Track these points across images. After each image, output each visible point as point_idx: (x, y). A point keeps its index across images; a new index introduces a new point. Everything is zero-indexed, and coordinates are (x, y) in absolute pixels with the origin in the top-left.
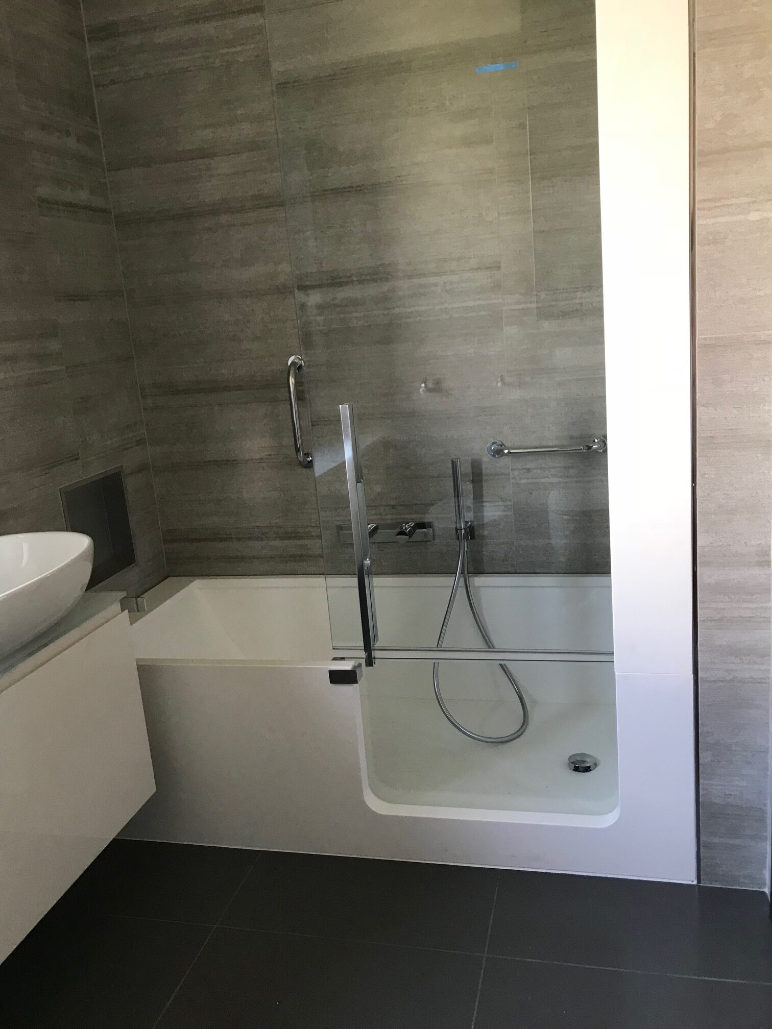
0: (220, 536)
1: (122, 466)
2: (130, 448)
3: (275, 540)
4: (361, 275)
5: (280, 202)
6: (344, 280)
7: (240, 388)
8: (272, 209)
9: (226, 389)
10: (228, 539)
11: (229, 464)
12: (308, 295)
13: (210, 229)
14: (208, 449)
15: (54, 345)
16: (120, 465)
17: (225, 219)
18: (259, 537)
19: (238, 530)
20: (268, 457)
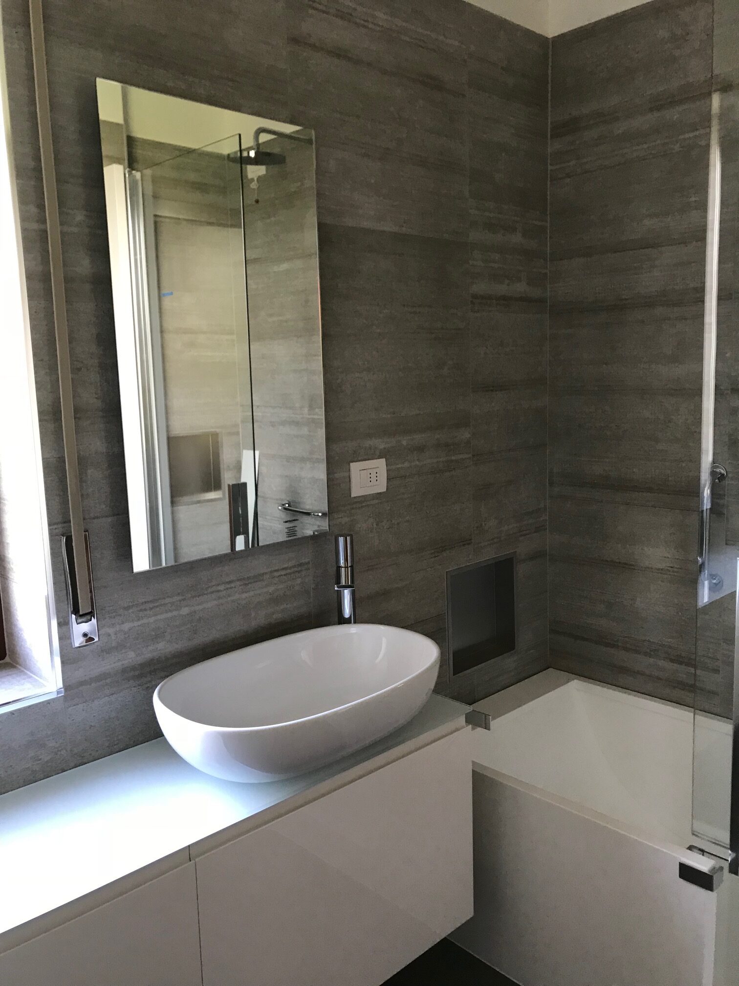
0: (606, 641)
1: (515, 552)
2: (527, 534)
3: (664, 661)
5: (724, 296)
9: (635, 489)
10: (613, 646)
11: (626, 567)
13: (643, 322)
14: (607, 548)
18: (647, 652)
19: (626, 639)
20: (669, 569)
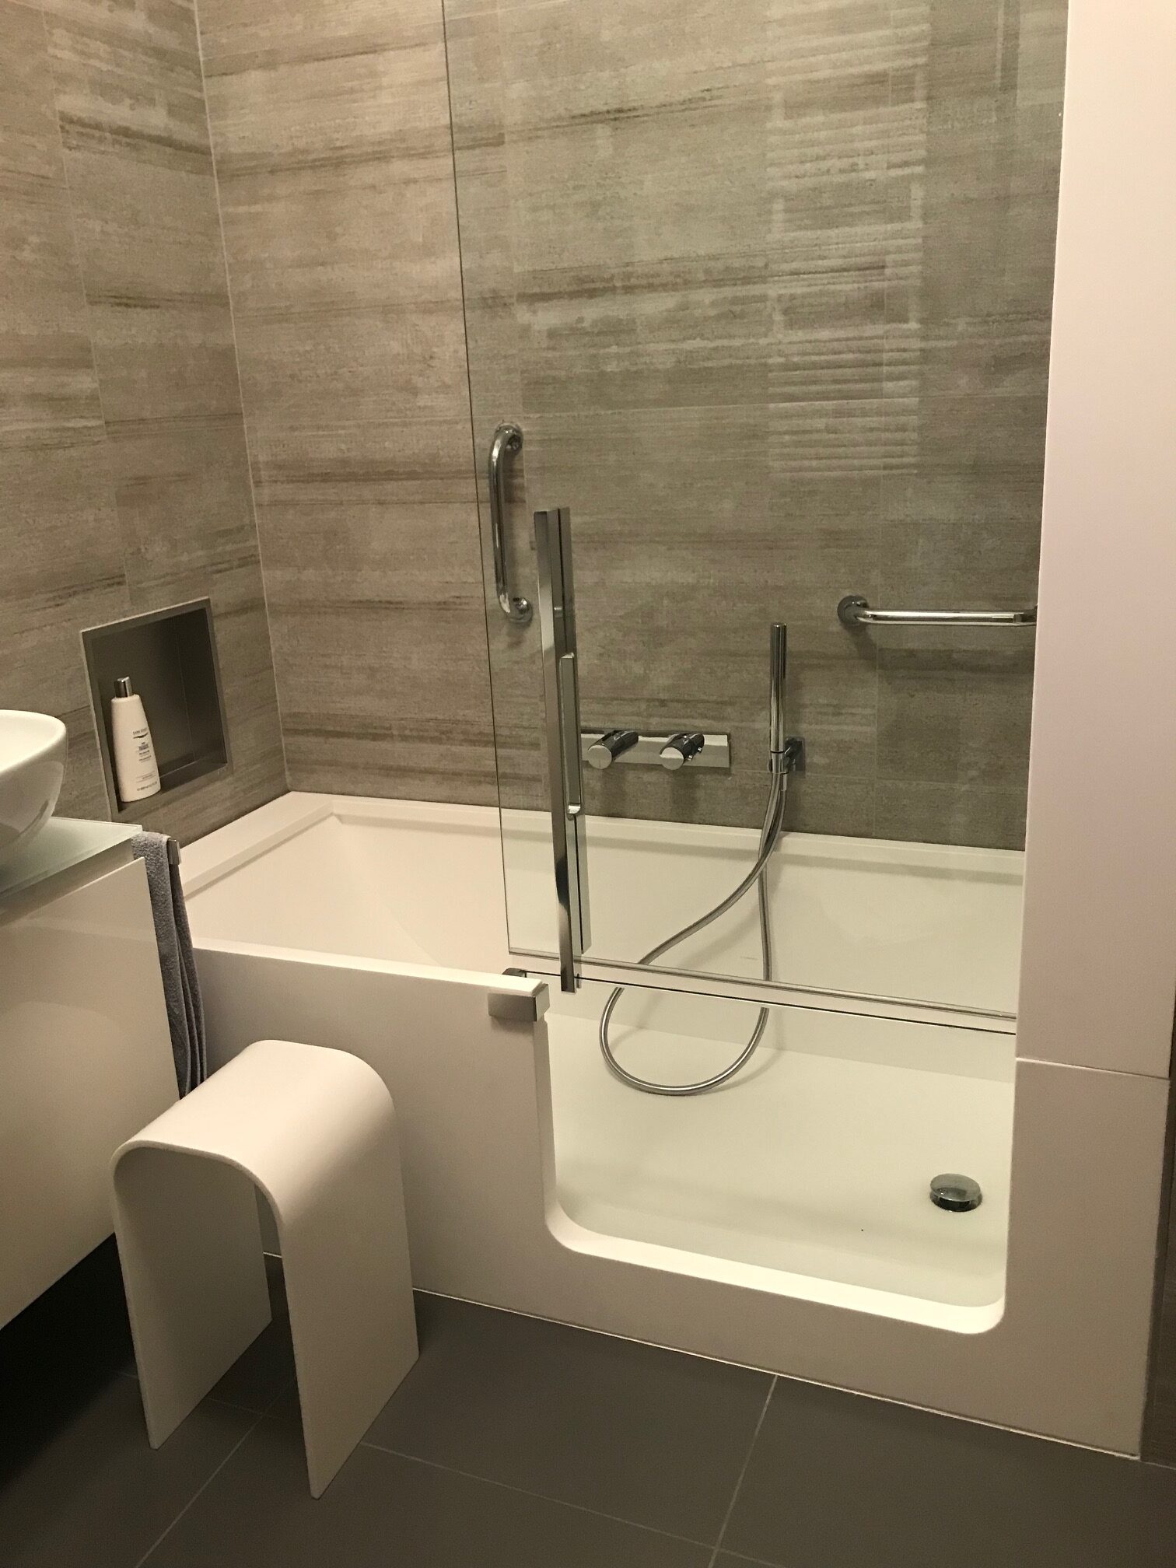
0: (374, 730)
1: (208, 601)
2: (226, 570)
3: (461, 745)
4: (629, 276)
5: (493, 138)
6: (598, 285)
7: (412, 476)
8: (477, 151)
9: (390, 476)
10: (386, 736)
11: (392, 607)
12: (535, 312)
13: (373, 187)
14: (358, 580)
15: (84, 383)
16: (206, 598)
17: (399, 168)
18: (436, 737)
19: (403, 722)
20: (455, 600)
